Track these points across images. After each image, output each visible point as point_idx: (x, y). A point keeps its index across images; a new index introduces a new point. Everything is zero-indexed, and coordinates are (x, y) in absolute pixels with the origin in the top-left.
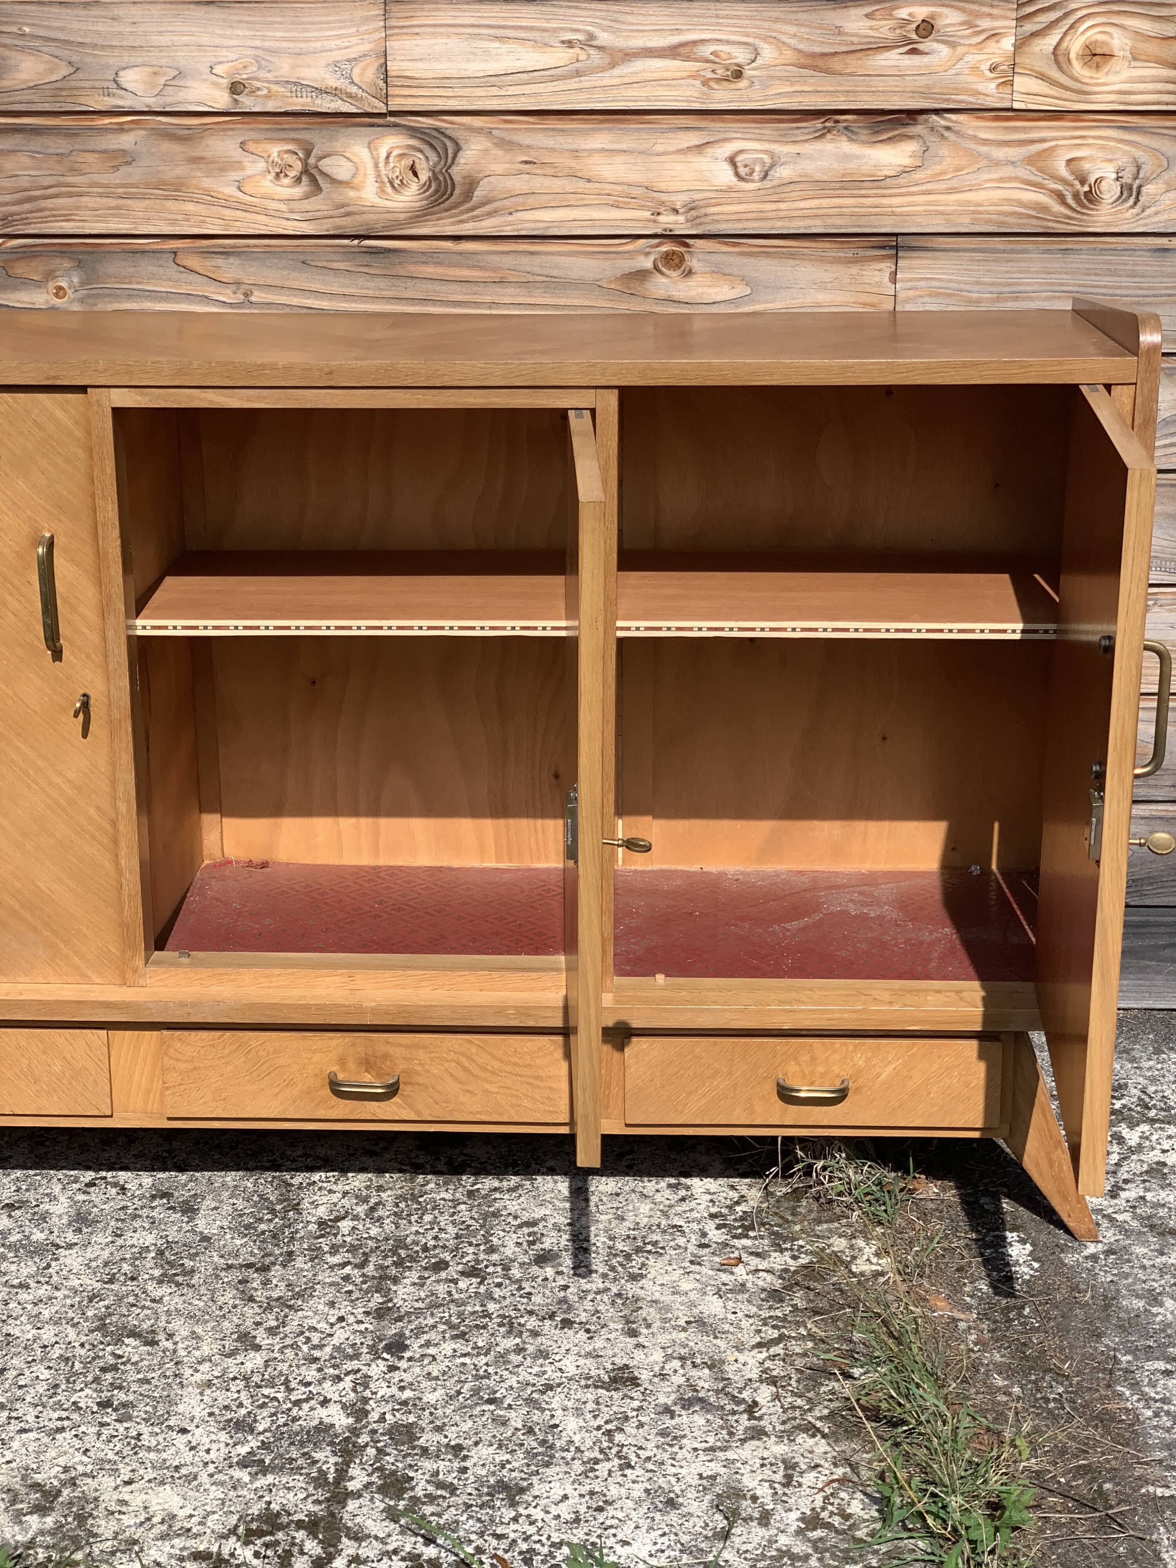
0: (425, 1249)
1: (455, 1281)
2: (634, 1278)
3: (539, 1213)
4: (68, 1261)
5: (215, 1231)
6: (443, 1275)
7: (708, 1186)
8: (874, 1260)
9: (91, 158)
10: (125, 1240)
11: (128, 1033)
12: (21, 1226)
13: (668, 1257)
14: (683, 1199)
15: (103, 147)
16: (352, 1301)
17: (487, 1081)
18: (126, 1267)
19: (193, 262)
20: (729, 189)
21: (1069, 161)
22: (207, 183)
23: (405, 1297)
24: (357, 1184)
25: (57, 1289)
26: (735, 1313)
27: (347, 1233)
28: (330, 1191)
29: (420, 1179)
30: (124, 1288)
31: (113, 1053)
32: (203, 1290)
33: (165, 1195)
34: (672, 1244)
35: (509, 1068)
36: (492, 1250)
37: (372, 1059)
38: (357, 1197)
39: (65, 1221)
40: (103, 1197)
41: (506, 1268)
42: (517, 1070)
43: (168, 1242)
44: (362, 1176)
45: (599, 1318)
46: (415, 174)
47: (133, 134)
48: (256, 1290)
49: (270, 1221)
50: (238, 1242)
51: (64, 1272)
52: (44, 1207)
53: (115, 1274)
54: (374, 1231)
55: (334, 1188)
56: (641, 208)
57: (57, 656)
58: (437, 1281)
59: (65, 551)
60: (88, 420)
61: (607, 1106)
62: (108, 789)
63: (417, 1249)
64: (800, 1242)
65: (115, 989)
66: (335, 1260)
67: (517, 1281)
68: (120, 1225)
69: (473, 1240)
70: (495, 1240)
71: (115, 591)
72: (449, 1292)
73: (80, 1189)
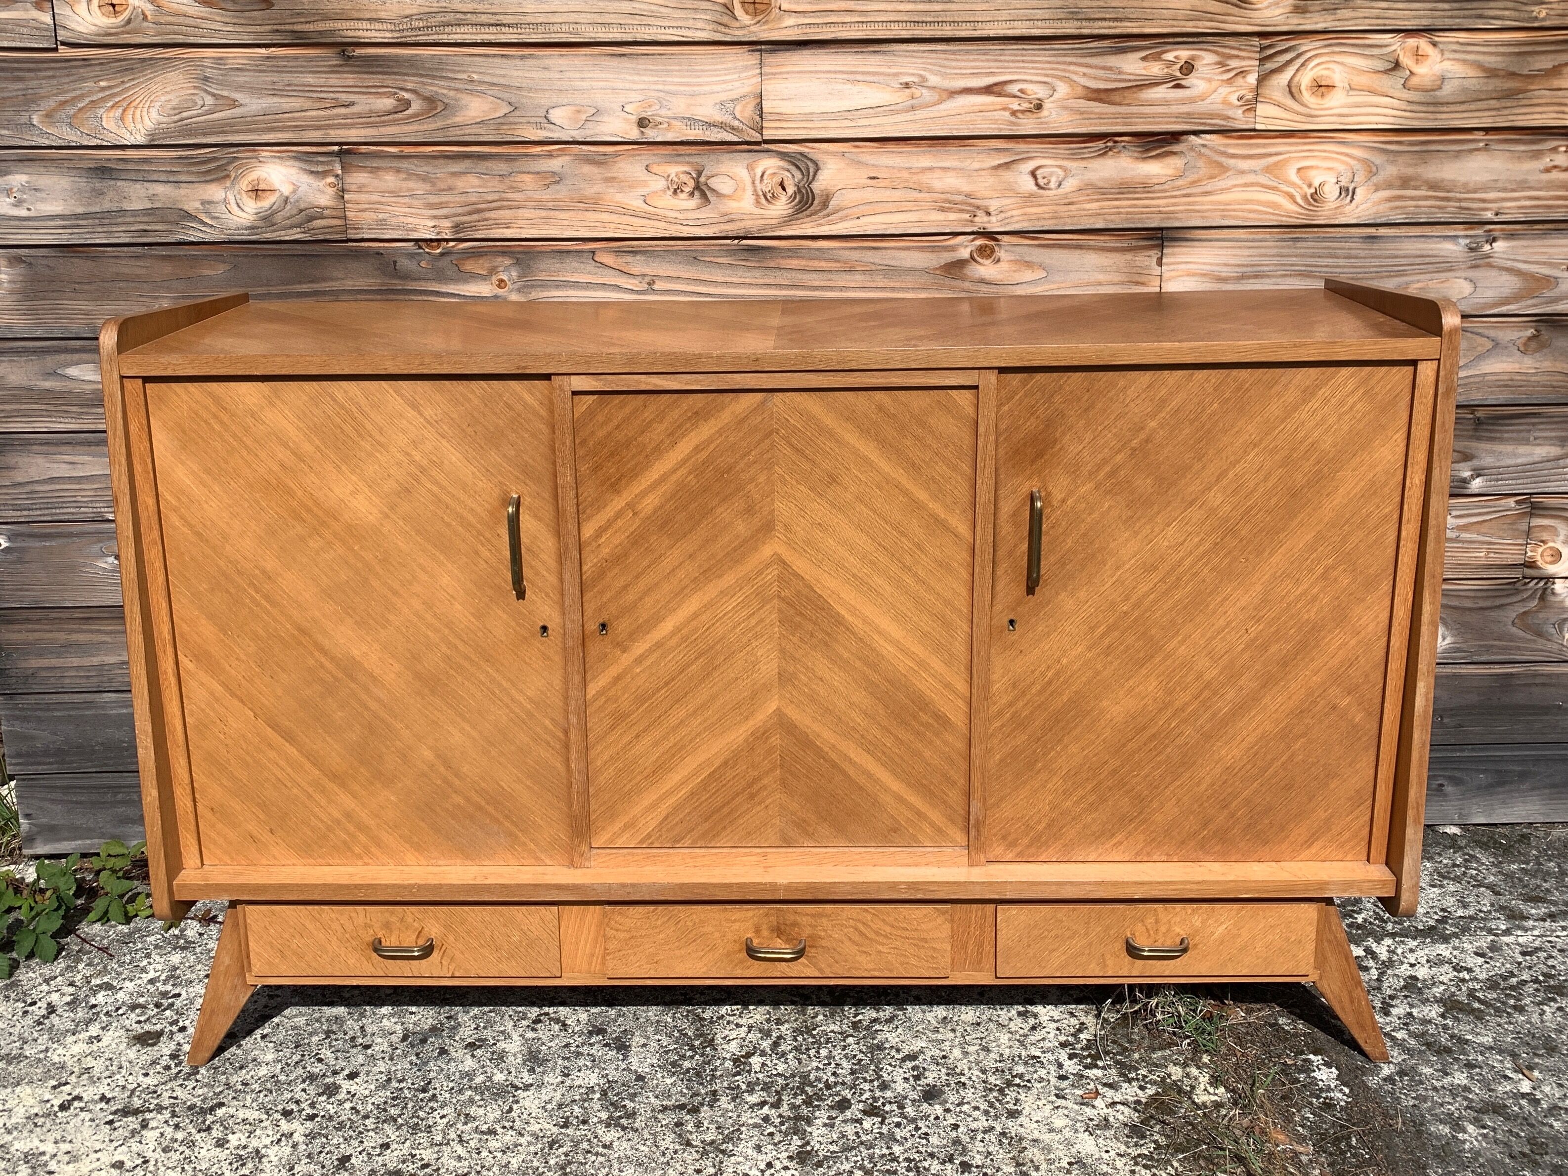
0: (828, 1086)
1: (859, 1121)
2: (1013, 1114)
3: (918, 1044)
4: (527, 1103)
5: (647, 1070)
6: (848, 1114)
7: (1051, 1013)
8: (1211, 1090)
9: (527, 178)
10: (573, 1080)
11: (575, 908)
12: (483, 1067)
13: (1035, 1091)
14: (1034, 1028)
15: (537, 170)
16: (775, 1145)
17: (880, 944)
18: (577, 1110)
19: (608, 259)
20: (1031, 196)
21: (1299, 170)
22: (619, 198)
23: (820, 1139)
24: (758, 1017)
25: (522, 1135)
26: (1107, 1151)
27: (758, 1069)
28: (737, 1025)
29: (810, 1010)
30: (578, 1133)
31: (562, 924)
32: (647, 1135)
33: (600, 1031)
34: (1035, 1076)
35: (899, 933)
36: (884, 1086)
37: (782, 927)
38: (761, 1031)
39: (519, 1060)
40: (548, 1034)
41: (901, 1107)
42: (906, 934)
43: (609, 1082)
44: (762, 1009)
45: (994, 1159)
46: (784, 189)
47: (560, 159)
48: (691, 1133)
49: (692, 1057)
50: (669, 1081)
52: (501, 1045)
53: (568, 1117)
54: (781, 1068)
55: (740, 1021)
56: (961, 211)
57: (521, 595)
58: (845, 1121)
59: (529, 509)
60: (551, 402)
61: (980, 962)
62: (561, 704)
63: (821, 1086)
64: (1143, 1072)
65: (565, 870)
66: (753, 1099)
67: (913, 1120)
68: (566, 1063)
69: (866, 1075)
70: (885, 1075)
71: (572, 541)
72: (857, 1133)
73: (528, 1026)
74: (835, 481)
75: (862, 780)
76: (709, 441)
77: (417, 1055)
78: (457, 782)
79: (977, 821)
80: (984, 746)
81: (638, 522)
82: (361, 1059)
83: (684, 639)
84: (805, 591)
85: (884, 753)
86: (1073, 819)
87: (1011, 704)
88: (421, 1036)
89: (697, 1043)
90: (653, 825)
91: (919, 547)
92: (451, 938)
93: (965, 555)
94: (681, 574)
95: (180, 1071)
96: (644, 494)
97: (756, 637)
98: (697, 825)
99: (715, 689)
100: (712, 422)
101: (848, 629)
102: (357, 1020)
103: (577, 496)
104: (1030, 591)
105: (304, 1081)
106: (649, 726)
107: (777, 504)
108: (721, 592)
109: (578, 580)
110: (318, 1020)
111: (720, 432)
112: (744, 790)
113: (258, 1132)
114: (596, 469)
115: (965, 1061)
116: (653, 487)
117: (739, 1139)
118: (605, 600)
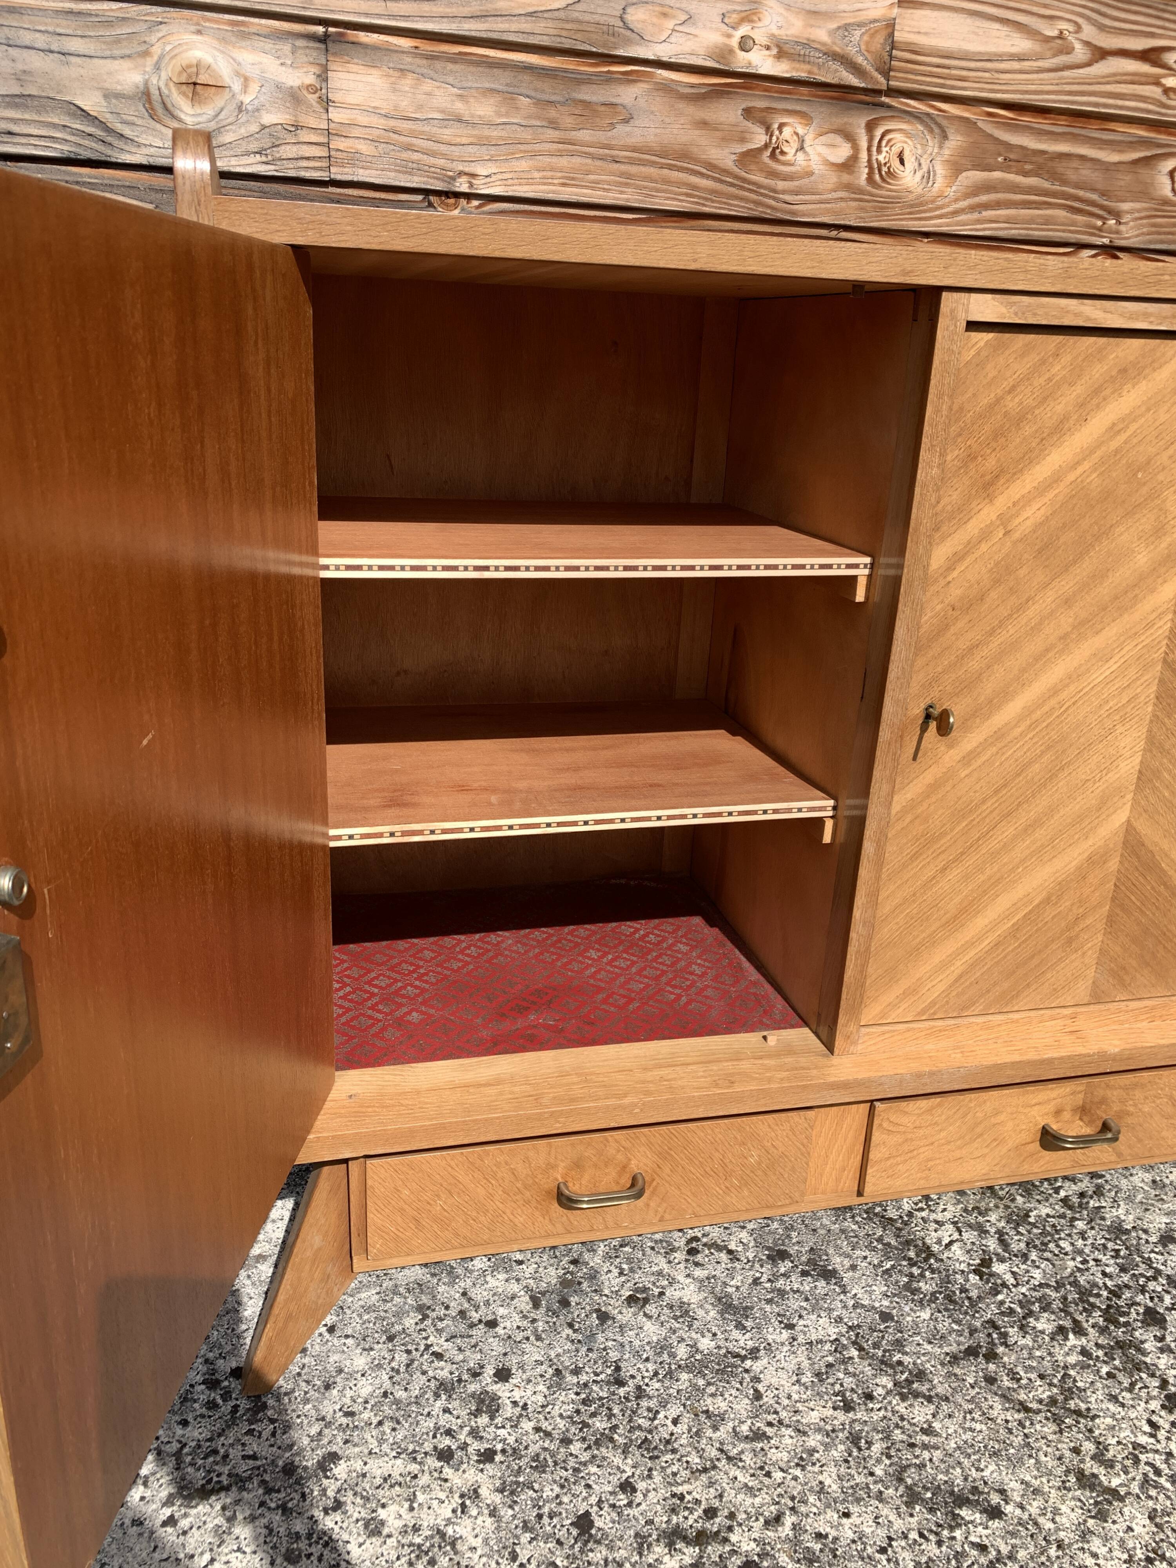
0: (1114, 1294)
3: (1159, 1220)
4: (772, 1380)
5: (885, 1303)
10: (804, 1333)
12: (673, 1331)
15: (601, 99)
16: (1130, 1390)
18: (846, 1380)
24: (951, 1207)
27: (1013, 1281)
31: (815, 1130)
33: (782, 1254)
37: (1087, 1106)
38: (971, 1227)
39: (713, 1314)
40: (720, 1267)
43: (850, 1328)
47: (634, 86)
49: (923, 1276)
50: (924, 1315)
51: (785, 1401)
52: (673, 1294)
53: (842, 1393)
54: (1037, 1274)
63: (1105, 1293)
66: (1044, 1326)
68: (776, 1309)
73: (687, 1261)
77: (570, 1325)
81: (1007, 548)
82: (495, 1347)
83: (1034, 725)
88: (556, 1296)
89: (912, 1254)
90: (941, 988)
92: (667, 1171)
94: (1049, 628)
95: (236, 1408)
97: (1123, 720)
98: (995, 984)
99: (1056, 797)
102: (452, 1284)
105: (437, 1396)
106: (962, 854)
108: (1095, 655)
110: (395, 1291)
112: (1061, 934)
113: (421, 1497)
117: (1080, 1390)
118: (939, 669)
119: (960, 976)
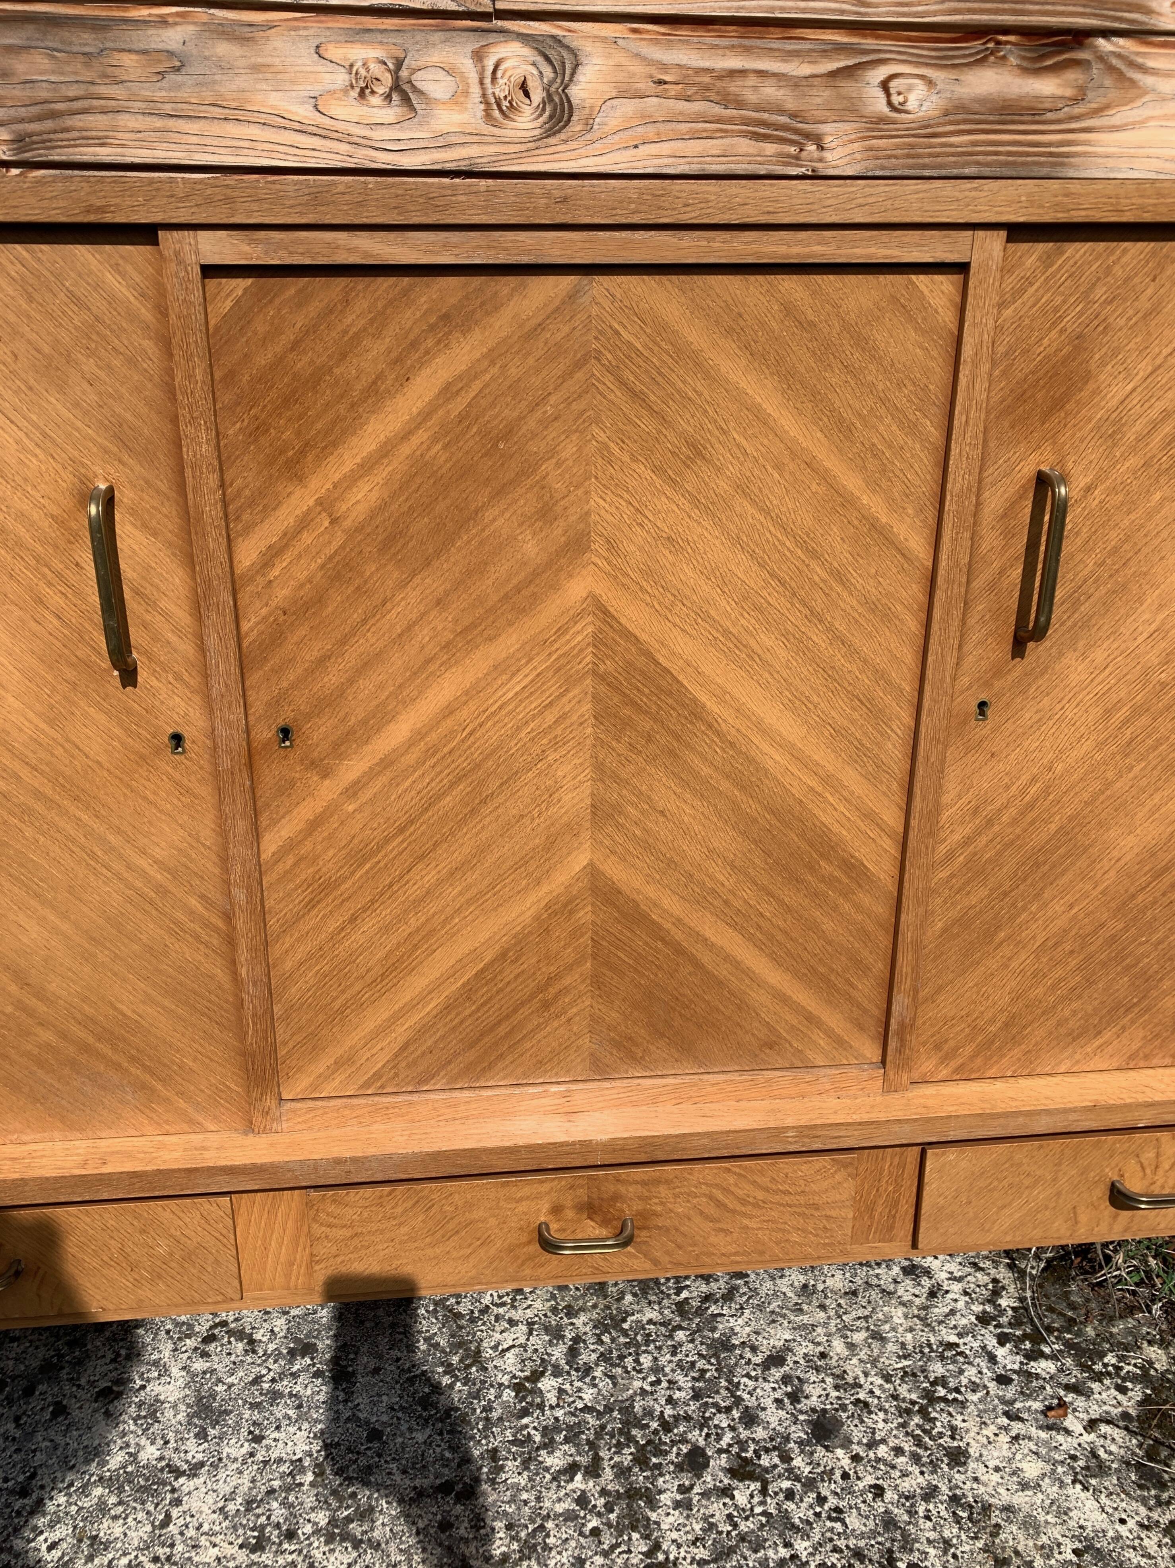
0: (666, 1427)
1: (726, 1492)
2: (956, 1458)
3: (779, 1336)
4: (194, 1504)
5: (385, 1418)
6: (708, 1479)
9: (129, 60)
10: (268, 1448)
11: (260, 1198)
13: (972, 1409)
14: (934, 1292)
15: (143, 47)
17: (745, 1215)
18: (278, 1513)
20: (882, 120)
22: (277, 99)
23: (675, 1535)
26: (1123, 1521)
27: (554, 1401)
28: (512, 1323)
31: (240, 1222)
33: (307, 1346)
34: (963, 1380)
35: (777, 1198)
36: (749, 1419)
37: (596, 1203)
39: (181, 1417)
40: (227, 1360)
41: (786, 1458)
42: (787, 1199)
45: (955, 1556)
46: (527, 94)
47: (180, 28)
48: (467, 1541)
49: (451, 1386)
50: (420, 1437)
51: (191, 1533)
53: (263, 1527)
54: (588, 1395)
55: (516, 1315)
56: (784, 141)
57: (129, 677)
58: (705, 1495)
59: (132, 512)
60: (161, 292)
61: (891, 1228)
62: (217, 871)
63: (654, 1425)
64: (1110, 1359)
65: (239, 1139)
66: (555, 1461)
67: (810, 1484)
68: (256, 1416)
69: (718, 1399)
70: (746, 1396)
71: (217, 571)
72: (730, 1517)
73: (196, 1349)
74: (700, 454)
75: (723, 971)
76: (470, 375)
77: (17, 1419)
78: (42, 1008)
79: (902, 1026)
80: (921, 910)
81: (339, 539)
83: (431, 751)
84: (641, 662)
85: (759, 927)
86: (1043, 1013)
87: (967, 841)
88: (24, 1383)
89: (455, 1359)
90: (382, 1059)
91: (840, 577)
93: (916, 591)
94: (423, 634)
96: (352, 479)
97: (553, 746)
98: (456, 1054)
99: (484, 836)
100: (477, 335)
101: (710, 726)
103: (222, 485)
104: (1019, 647)
106: (373, 902)
107: (595, 500)
108: (495, 667)
109: (232, 643)
111: (492, 357)
112: (532, 997)
114: (258, 430)
115: (855, 1361)
116: (366, 467)
117: (547, 1548)
118: (285, 684)
119: (405, 1047)
